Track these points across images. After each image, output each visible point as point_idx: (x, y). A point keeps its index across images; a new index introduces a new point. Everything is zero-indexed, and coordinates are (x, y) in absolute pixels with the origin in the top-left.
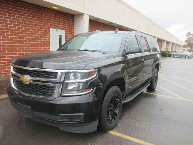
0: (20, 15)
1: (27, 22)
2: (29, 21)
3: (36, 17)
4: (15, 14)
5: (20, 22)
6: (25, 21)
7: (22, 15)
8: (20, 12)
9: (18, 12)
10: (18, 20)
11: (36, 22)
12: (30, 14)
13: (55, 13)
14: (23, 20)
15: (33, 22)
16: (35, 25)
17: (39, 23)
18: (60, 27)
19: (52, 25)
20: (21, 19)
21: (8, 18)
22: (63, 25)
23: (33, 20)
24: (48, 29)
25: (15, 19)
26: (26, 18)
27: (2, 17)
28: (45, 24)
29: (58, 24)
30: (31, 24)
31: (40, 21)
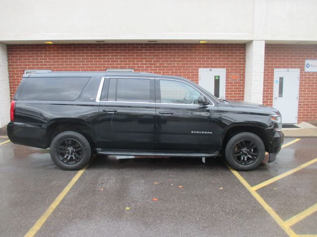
0: (157, 58)
1: (166, 65)
2: (169, 64)
3: (178, 58)
4: (152, 58)
5: (157, 67)
6: (164, 64)
7: (160, 58)
8: (157, 56)
9: (156, 56)
10: (155, 64)
11: (178, 64)
12: (170, 55)
13: (207, 47)
14: (161, 64)
15: (174, 64)
16: (176, 67)
17: (182, 64)
18: (217, 64)
19: (202, 64)
20: (158, 63)
21: (144, 64)
22: (222, 61)
23: (173, 61)
24: (195, 70)
25: (152, 64)
26: (165, 61)
27: (138, 64)
28: (190, 64)
29: (213, 61)
30: (171, 67)
31: (184, 61)
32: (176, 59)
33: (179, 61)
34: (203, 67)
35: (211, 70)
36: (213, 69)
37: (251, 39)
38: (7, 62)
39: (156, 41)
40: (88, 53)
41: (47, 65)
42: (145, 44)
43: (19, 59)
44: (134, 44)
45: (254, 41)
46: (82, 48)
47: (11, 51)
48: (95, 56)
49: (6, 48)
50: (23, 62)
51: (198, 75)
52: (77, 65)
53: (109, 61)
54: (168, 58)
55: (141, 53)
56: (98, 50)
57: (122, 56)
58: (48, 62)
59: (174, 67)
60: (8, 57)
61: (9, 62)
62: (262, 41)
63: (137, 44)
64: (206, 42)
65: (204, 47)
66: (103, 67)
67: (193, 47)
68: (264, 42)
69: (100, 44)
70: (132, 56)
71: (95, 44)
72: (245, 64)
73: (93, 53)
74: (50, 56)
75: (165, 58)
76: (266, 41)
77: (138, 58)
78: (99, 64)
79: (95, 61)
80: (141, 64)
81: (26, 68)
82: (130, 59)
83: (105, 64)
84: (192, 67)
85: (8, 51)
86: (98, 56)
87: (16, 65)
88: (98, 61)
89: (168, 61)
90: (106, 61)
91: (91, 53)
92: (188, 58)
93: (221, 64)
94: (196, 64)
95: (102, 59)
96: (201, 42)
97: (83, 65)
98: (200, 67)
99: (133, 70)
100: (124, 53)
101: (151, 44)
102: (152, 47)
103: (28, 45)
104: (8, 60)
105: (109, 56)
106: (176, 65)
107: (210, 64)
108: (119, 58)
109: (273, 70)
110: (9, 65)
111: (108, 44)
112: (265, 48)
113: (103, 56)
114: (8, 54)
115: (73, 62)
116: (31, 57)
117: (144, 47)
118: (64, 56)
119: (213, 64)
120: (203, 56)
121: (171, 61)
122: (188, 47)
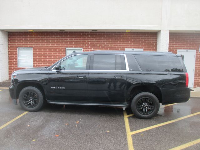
1: (103, 46)
2: (105, 45)
3: (111, 42)
4: (94, 42)
5: (98, 47)
6: (102, 45)
7: (100, 41)
8: (98, 40)
9: (97, 40)
10: (96, 45)
12: (106, 40)
13: (131, 35)
14: (100, 45)
15: (109, 45)
16: (110, 47)
17: (114, 45)
18: (138, 46)
19: (127, 46)
21: (89, 45)
22: (141, 44)
23: (108, 43)
24: (123, 49)
25: (95, 45)
26: (103, 43)
27: (86, 45)
28: (120, 45)
29: (135, 44)
30: (107, 47)
31: (115, 44)
32: (110, 42)
33: (112, 43)
34: (128, 48)
35: (133, 50)
37: (159, 29)
38: (7, 42)
39: (97, 30)
40: (55, 38)
41: (30, 44)
42: (91, 32)
43: (14, 41)
44: (83, 32)
45: (162, 31)
46: (52, 34)
47: (10, 36)
48: (59, 39)
49: (7, 34)
50: (17, 43)
52: (48, 45)
53: (68, 43)
54: (105, 42)
55: (87, 38)
56: (61, 36)
57: (76, 39)
58: (31, 43)
60: (8, 39)
61: (9, 43)
62: (167, 31)
63: (85, 32)
64: (129, 31)
65: (129, 35)
66: (64, 47)
67: (121, 34)
68: (169, 31)
69: (62, 32)
70: (82, 40)
71: (59, 32)
72: (157, 46)
73: (58, 38)
74: (32, 39)
75: (103, 42)
76: (170, 30)
77: (86, 41)
78: (61, 45)
79: (59, 43)
80: (87, 45)
81: (18, 46)
82: (80, 41)
83: (65, 45)
84: (121, 47)
85: (8, 36)
86: (61, 39)
87: (13, 44)
88: (61, 43)
89: (105, 43)
90: (66, 43)
91: (57, 38)
92: (118, 42)
93: (140, 46)
94: (123, 46)
95: (63, 41)
96: (126, 31)
97: (51, 45)
98: (126, 48)
99: (82, 49)
100: (77, 38)
101: (94, 32)
102: (95, 34)
103: (20, 32)
104: (8, 41)
105: (68, 39)
106: (110, 46)
108: (74, 41)
109: (177, 50)
110: (9, 44)
111: (67, 32)
112: (170, 35)
113: (64, 39)
114: (8, 38)
115: (46, 43)
116: (21, 39)
117: (89, 34)
118: (40, 39)
119: (134, 46)
120: (128, 40)
121: (106, 43)
122: (118, 34)
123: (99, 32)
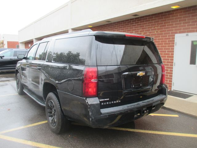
0: (142, 29)
1: (148, 33)
4: (139, 29)
7: (144, 29)
9: (141, 27)
11: (157, 32)
12: (151, 25)
13: (184, 12)
15: (154, 32)
17: (161, 32)
18: (195, 28)
19: (178, 30)
20: (143, 32)
23: (154, 30)
24: (172, 36)
25: (139, 34)
28: (168, 31)
29: (191, 25)
31: (162, 29)
32: (156, 28)
33: (158, 29)
34: (180, 33)
35: (187, 35)
36: (190, 34)
51: (174, 41)
54: (150, 28)
55: (132, 26)
59: (154, 35)
65: (181, 12)
67: (171, 14)
75: (148, 28)
84: (169, 33)
89: (149, 30)
92: (165, 26)
94: (173, 30)
98: (177, 33)
100: (123, 27)
101: (138, 18)
102: (139, 20)
107: (187, 29)
117: (134, 21)
119: (189, 28)
120: (180, 21)
121: (152, 30)
122: (166, 15)
123: (144, 17)
